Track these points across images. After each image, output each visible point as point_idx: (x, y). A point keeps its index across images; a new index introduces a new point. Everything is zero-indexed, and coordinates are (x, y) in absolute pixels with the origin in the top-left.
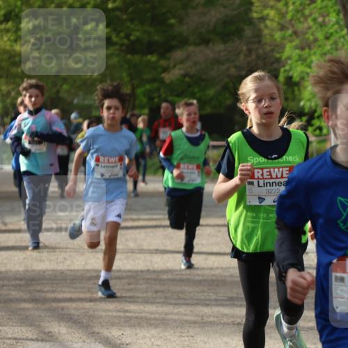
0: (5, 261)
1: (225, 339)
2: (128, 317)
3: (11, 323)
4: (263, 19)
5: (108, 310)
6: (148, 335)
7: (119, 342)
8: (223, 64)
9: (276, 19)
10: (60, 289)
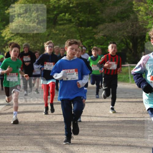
0: (27, 117)
1: (124, 152)
2: (81, 142)
3: (30, 145)
4: (138, 11)
8: (121, 31)
9: (144, 11)
10: (51, 130)
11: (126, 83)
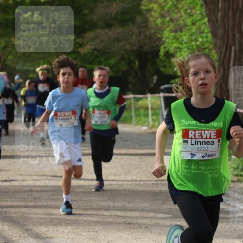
1: (119, 233)
2: (52, 218)
4: (149, 10)
5: (38, 214)
6: (65, 231)
7: (45, 236)
8: (121, 42)
9: (159, 11)
10: (4, 199)
11: (126, 125)
